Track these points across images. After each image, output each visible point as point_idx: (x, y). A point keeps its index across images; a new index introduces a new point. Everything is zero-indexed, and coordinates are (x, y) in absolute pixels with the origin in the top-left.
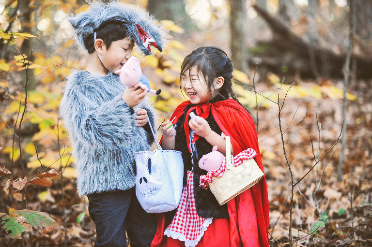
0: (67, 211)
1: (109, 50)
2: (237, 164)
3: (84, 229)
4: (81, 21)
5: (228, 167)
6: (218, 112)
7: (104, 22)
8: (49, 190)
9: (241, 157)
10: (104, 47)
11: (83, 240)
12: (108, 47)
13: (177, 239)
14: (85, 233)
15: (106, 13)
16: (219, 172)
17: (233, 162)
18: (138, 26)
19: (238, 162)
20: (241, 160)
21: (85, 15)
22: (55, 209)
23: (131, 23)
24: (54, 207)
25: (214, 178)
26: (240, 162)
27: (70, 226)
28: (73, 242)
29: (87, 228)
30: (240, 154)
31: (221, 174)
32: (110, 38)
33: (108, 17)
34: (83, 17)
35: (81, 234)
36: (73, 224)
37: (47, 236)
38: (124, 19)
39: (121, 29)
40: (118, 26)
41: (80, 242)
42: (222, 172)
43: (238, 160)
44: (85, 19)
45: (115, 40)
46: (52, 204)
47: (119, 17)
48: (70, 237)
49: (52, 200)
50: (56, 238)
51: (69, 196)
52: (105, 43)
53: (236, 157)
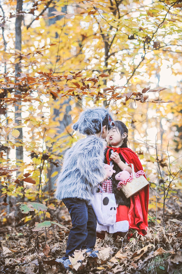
2: (138, 177)
5: (133, 178)
17: (136, 175)
19: (138, 175)
25: (127, 182)
30: (138, 172)
31: (131, 181)
42: (131, 180)
53: (137, 173)
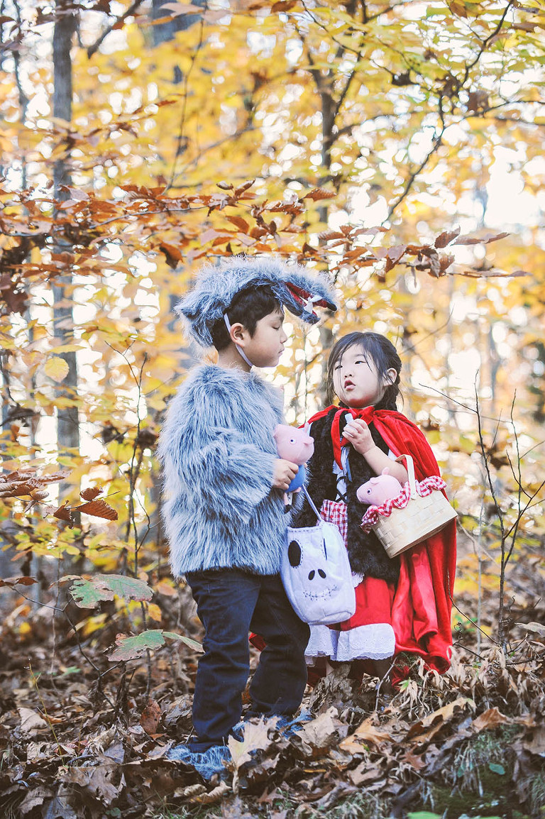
1: (255, 337)
2: (424, 494)
4: (200, 305)
5: (412, 497)
6: (384, 422)
7: (235, 294)
9: (431, 484)
10: (246, 335)
12: (252, 331)
15: (234, 280)
16: (400, 501)
17: (419, 490)
18: (289, 285)
19: (425, 490)
20: (429, 487)
21: (203, 293)
23: (276, 282)
25: (393, 509)
26: (428, 491)
31: (403, 505)
32: (253, 316)
33: (241, 285)
34: (201, 298)
38: (266, 280)
39: (266, 298)
40: (260, 294)
42: (404, 501)
43: (425, 487)
44: (205, 299)
45: (260, 317)
47: (257, 280)
52: (247, 327)
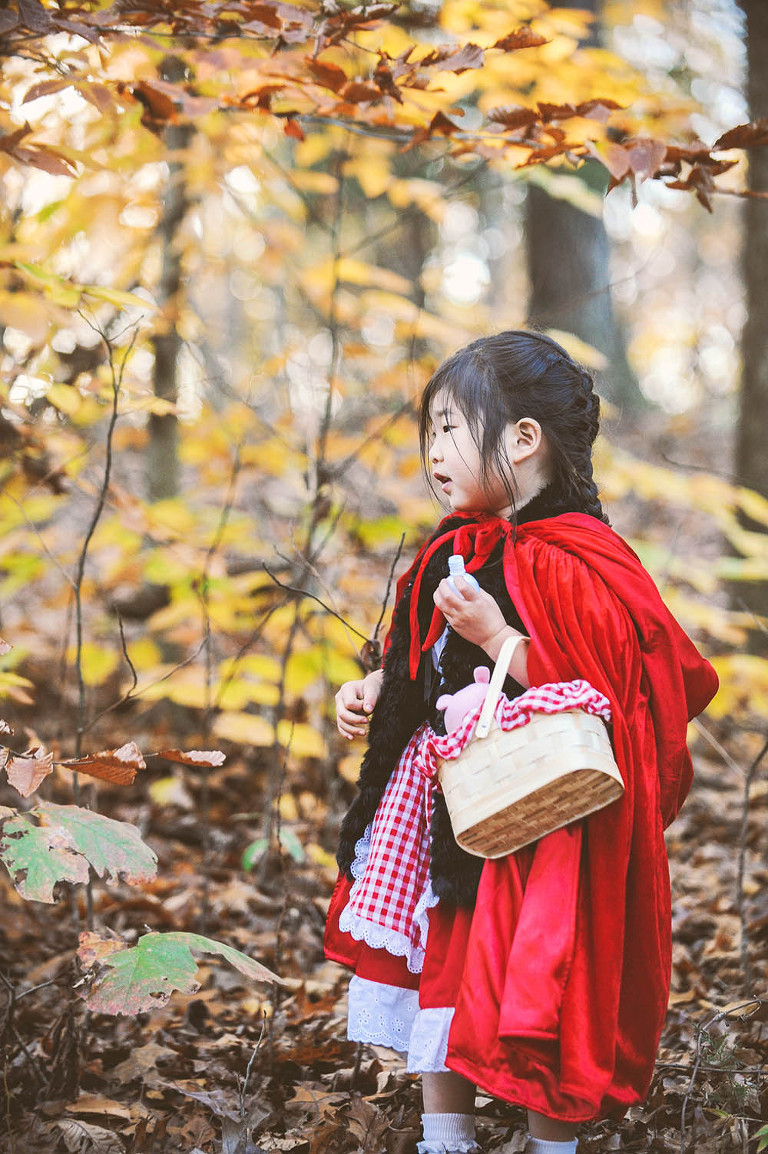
0: (221, 837)
2: (512, 724)
3: (262, 890)
8: (179, 773)
9: (528, 704)
11: (256, 920)
13: (384, 950)
14: (265, 900)
17: (499, 716)
22: (188, 829)
24: (188, 821)
26: (522, 718)
27: (222, 879)
28: (225, 922)
29: (271, 886)
35: (251, 903)
36: (234, 875)
37: (153, 899)
41: (246, 924)
43: (516, 710)
46: (182, 812)
48: (219, 908)
49: (186, 802)
50: (181, 908)
51: (233, 796)
